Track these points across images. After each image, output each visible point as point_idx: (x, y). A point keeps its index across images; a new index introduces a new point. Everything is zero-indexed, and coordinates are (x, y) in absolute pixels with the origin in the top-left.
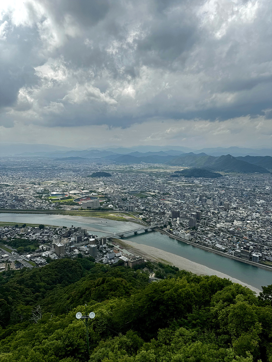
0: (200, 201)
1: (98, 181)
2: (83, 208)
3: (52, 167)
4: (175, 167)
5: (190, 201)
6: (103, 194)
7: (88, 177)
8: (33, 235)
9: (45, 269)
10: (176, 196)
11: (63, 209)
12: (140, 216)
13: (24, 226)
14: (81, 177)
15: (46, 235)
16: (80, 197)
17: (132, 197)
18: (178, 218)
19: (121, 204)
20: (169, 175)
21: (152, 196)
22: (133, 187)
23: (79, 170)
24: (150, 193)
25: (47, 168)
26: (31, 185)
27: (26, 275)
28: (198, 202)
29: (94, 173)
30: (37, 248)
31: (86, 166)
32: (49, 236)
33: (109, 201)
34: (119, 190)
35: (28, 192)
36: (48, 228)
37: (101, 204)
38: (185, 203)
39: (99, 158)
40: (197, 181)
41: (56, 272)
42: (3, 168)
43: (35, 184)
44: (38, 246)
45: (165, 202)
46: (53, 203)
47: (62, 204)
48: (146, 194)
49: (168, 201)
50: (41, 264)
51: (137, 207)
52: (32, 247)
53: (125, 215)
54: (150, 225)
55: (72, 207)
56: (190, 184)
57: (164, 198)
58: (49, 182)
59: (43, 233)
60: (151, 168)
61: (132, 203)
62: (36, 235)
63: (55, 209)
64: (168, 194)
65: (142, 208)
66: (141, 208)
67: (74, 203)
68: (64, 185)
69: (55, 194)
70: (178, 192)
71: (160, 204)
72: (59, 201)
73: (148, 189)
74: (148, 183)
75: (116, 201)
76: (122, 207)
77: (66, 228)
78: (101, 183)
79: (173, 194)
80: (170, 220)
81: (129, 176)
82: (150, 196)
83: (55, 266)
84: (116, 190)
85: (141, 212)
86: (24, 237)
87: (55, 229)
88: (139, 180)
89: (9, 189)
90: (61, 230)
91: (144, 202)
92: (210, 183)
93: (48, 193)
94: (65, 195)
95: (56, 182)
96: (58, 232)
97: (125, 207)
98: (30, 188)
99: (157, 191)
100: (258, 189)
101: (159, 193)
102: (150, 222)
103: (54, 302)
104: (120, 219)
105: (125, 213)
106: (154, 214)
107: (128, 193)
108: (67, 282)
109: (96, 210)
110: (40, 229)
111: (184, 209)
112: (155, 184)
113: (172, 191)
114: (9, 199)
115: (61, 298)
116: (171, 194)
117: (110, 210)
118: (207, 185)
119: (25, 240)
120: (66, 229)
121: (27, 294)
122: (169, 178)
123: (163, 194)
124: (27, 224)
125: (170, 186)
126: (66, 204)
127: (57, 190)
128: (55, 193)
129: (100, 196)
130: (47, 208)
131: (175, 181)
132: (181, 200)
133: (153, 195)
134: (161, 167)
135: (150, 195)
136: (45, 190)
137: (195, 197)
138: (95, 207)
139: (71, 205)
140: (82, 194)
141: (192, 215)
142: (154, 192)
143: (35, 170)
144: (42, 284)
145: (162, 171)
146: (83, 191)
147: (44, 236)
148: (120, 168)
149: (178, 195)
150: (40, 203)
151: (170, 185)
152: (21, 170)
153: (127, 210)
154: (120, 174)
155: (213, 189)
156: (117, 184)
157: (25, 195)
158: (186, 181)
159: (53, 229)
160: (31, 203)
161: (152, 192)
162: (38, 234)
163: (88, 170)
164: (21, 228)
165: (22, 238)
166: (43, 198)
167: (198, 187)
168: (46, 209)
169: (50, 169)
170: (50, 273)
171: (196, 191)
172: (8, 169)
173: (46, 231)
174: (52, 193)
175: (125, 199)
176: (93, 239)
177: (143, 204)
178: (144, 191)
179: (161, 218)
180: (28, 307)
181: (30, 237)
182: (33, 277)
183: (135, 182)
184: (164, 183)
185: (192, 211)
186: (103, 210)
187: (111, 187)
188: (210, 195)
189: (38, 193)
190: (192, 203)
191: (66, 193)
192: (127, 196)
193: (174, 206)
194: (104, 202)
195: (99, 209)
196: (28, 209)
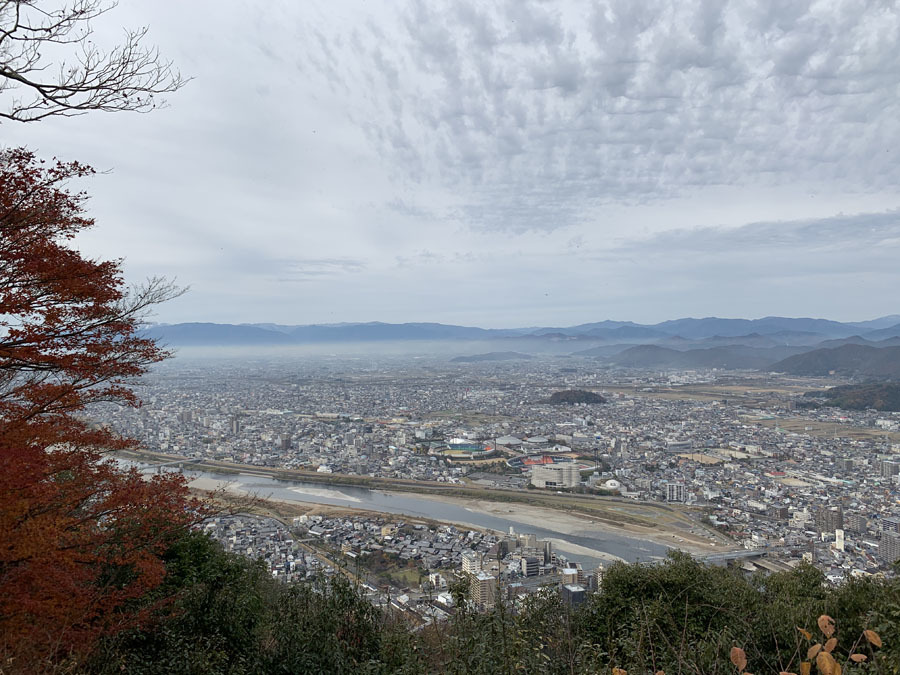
1: (568, 415)
2: (536, 482)
3: (447, 378)
4: (805, 380)
5: (872, 482)
6: (586, 450)
7: (542, 402)
8: (411, 544)
10: (822, 465)
11: (481, 482)
13: (390, 519)
14: (522, 403)
15: (444, 547)
17: (672, 460)
18: (839, 533)
19: (644, 480)
20: (786, 401)
21: (738, 463)
22: (676, 435)
23: (514, 387)
24: (731, 452)
29: (557, 394)
30: (422, 579)
32: (451, 551)
33: (607, 468)
36: (449, 530)
37: (585, 476)
38: (855, 488)
39: (568, 354)
40: (887, 422)
43: (410, 418)
44: (427, 574)
45: (783, 480)
46: (455, 467)
47: (478, 470)
48: (718, 456)
49: (796, 477)
51: (695, 490)
53: (656, 511)
54: (743, 546)
55: (505, 479)
57: (778, 469)
58: (443, 413)
59: (436, 542)
60: (724, 381)
62: (418, 544)
63: (461, 482)
64: (790, 457)
65: (712, 495)
66: (707, 496)
67: (508, 468)
68: (481, 422)
69: (460, 445)
71: (767, 486)
72: (472, 462)
73: (723, 442)
74: (722, 425)
75: (628, 471)
76: (646, 489)
77: (493, 533)
78: (579, 419)
79: (809, 457)
82: (731, 462)
84: (623, 439)
85: (709, 506)
86: (391, 547)
87: (466, 534)
88: (691, 415)
89: (352, 428)
90: (482, 537)
91: (714, 477)
93: (443, 440)
94: (485, 447)
95: (460, 415)
96: (475, 543)
97: (657, 488)
99: (751, 448)
101: (759, 454)
102: (741, 538)
105: (657, 505)
106: (751, 516)
107: (659, 449)
109: (571, 490)
111: (855, 505)
112: (745, 427)
113: (802, 451)
116: (802, 459)
117: (612, 496)
119: (392, 557)
120: (494, 537)
122: (787, 411)
123: (775, 457)
124: (397, 515)
126: (488, 472)
127: (465, 435)
128: (458, 441)
129: (581, 454)
130: (442, 478)
132: (838, 478)
133: (742, 460)
134: (757, 379)
135: (733, 458)
136: (435, 433)
137: (888, 470)
138: (568, 483)
139: (502, 473)
140: (529, 448)
141: (887, 525)
142: (743, 450)
143: (410, 384)
146: (529, 440)
147: (439, 550)
149: (827, 463)
150: (424, 464)
152: (377, 385)
153: (665, 497)
154: (632, 396)
156: (625, 425)
159: (462, 535)
161: (735, 450)
162: (424, 544)
163: (538, 386)
164: (383, 523)
165: (387, 550)
166: (431, 452)
168: (441, 481)
169: (443, 383)
173: (443, 536)
174: (451, 441)
175: (653, 467)
176: (573, 571)
177: (712, 484)
178: (711, 445)
179: (778, 529)
181: (405, 549)
183: (680, 420)
184: (773, 426)
185: (884, 514)
186: (591, 491)
189: (419, 440)
190: (879, 488)
191: (485, 442)
192: (657, 457)
193: (816, 495)
194: (592, 472)
195: (580, 490)
196: (396, 477)
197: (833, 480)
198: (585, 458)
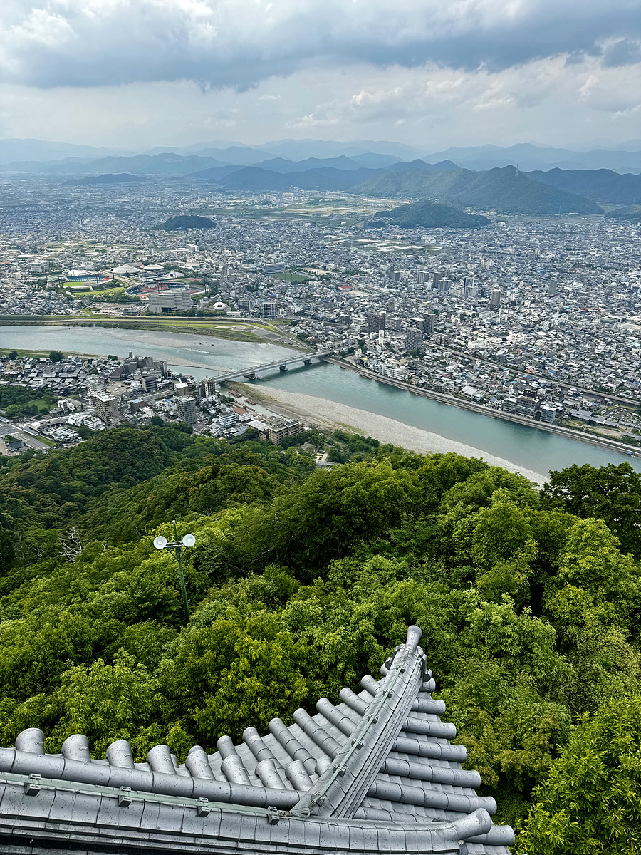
0: (434, 289)
1: (182, 241)
2: (153, 309)
3: (60, 204)
4: (378, 201)
5: (410, 288)
6: (197, 275)
7: (155, 228)
8: (37, 376)
9: (79, 451)
10: (379, 278)
11: (101, 312)
12: (293, 329)
13: (13, 355)
14: (138, 229)
15: (70, 376)
16: (140, 284)
17: (270, 281)
18: (381, 332)
19: (245, 299)
20: (361, 221)
21: (320, 280)
22: (273, 256)
23: (131, 212)
24: (315, 270)
25: (49, 205)
26: (14, 253)
27: (36, 466)
28: (429, 291)
29: (170, 220)
30: (52, 406)
31: (147, 199)
32: (77, 378)
33: (215, 292)
34: (239, 263)
35: (9, 272)
36: (73, 359)
37: (196, 300)
38: (399, 294)
39: (181, 175)
40: (430, 238)
41: (104, 458)
43: (23, 251)
44: (55, 401)
45: (351, 292)
46: (75, 299)
47: (99, 300)
48: (306, 275)
49: (359, 289)
50: (68, 441)
51: (285, 306)
52: (40, 405)
53: (254, 327)
54: (316, 349)
55: (124, 307)
56: (413, 247)
57: (348, 283)
58: (59, 243)
59: (62, 371)
60: (315, 203)
61: (271, 297)
62: (45, 375)
63: (83, 313)
64: (358, 272)
65: (297, 309)
66: (294, 310)
67: (127, 297)
68: (98, 251)
69: (78, 276)
70: (382, 266)
71: (339, 298)
72: (91, 293)
73: (310, 261)
74: (310, 245)
75: (233, 293)
76: (247, 308)
77: (115, 358)
78: (191, 245)
79: (371, 271)
80: (361, 336)
81: (262, 225)
82: (314, 279)
83: (101, 444)
84: (230, 263)
85: (294, 319)
86: (17, 381)
87: (90, 361)
88: (287, 237)
90: (105, 363)
91: (300, 294)
92: (461, 243)
93: (61, 272)
94: (103, 277)
95: (77, 244)
96: (99, 369)
97: (256, 306)
98: (14, 262)
99: (331, 265)
100: (571, 254)
101: (336, 270)
102: (315, 342)
103: (109, 520)
104: (243, 336)
105: (255, 322)
106: (325, 324)
107: (259, 271)
108: (132, 479)
109: (184, 314)
110: (54, 362)
111: (396, 308)
112: (328, 246)
113: (368, 266)
115: (124, 511)
116: (366, 273)
117: (219, 316)
118: (453, 247)
119: (20, 390)
120: (116, 362)
121: (45, 506)
122: (361, 230)
123: (347, 273)
125: (363, 252)
126: (108, 301)
127: (83, 265)
128: (77, 273)
129: (193, 280)
130: (63, 311)
131: (376, 239)
132: (388, 287)
133: (322, 277)
134: (342, 200)
135: (316, 275)
136: (51, 265)
137: (422, 278)
138: (181, 308)
139: (121, 302)
140: (146, 276)
141: (413, 322)
142: (325, 268)
143: (19, 212)
144: (76, 483)
145: (344, 211)
146: (147, 268)
148: (238, 205)
149: (383, 276)
150: (44, 298)
151: (364, 249)
153: (261, 314)
154: (239, 220)
155: (466, 257)
156: (232, 248)
157: (3, 279)
158: (403, 239)
159: (86, 363)
160: (21, 299)
161: (318, 268)
162: (51, 374)
163: (153, 211)
164: (7, 360)
165: (14, 384)
166: (48, 285)
167: (431, 252)
168: (62, 314)
169: (56, 210)
170: (92, 459)
171: (425, 264)
173: (67, 366)
174: (69, 273)
175: (253, 288)
176: (185, 385)
177: (298, 299)
178: (300, 265)
179: (342, 333)
180: (51, 531)
181: (32, 381)
182: (52, 469)
183: (278, 242)
184: (348, 245)
185: (413, 313)
186: (201, 314)
187: (218, 257)
188: (459, 273)
189: (36, 274)
190: (414, 294)
191: (103, 273)
192: (257, 279)
193: (371, 303)
194: (202, 295)
195: (192, 313)
196: (15, 313)
197: (386, 290)
198: (197, 283)
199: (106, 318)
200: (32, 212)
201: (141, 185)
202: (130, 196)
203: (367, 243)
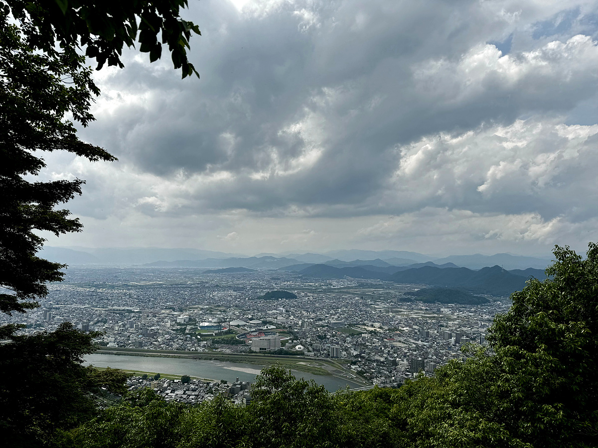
0: (457, 344)
1: (274, 306)
2: (253, 349)
3: (200, 283)
4: (404, 285)
5: (439, 343)
6: (284, 327)
7: (258, 298)
8: (171, 393)
10: (413, 334)
11: (219, 350)
12: (353, 367)
13: (157, 377)
14: (247, 299)
15: (193, 394)
16: (246, 332)
17: (334, 333)
19: (317, 344)
20: (394, 298)
21: (369, 333)
22: (336, 317)
23: (243, 289)
24: (366, 327)
25: (194, 284)
26: (168, 311)
28: (454, 345)
29: (267, 294)
31: (254, 281)
32: (198, 396)
33: (296, 338)
34: (312, 320)
35: (163, 323)
36: (197, 382)
37: (283, 343)
38: (431, 347)
39: (275, 269)
40: (446, 310)
42: (124, 285)
43: (174, 310)
45: (393, 343)
46: (203, 341)
47: (218, 342)
48: (359, 330)
49: (400, 341)
51: (346, 350)
53: (325, 364)
54: (372, 383)
55: (234, 347)
56: (435, 315)
57: (391, 337)
58: (197, 306)
59: (188, 390)
60: (362, 285)
61: (335, 343)
62: (176, 392)
63: (206, 350)
64: (397, 329)
65: (355, 353)
66: (353, 354)
67: (237, 340)
68: (220, 311)
69: (206, 326)
70: (415, 327)
71: (386, 347)
72: (214, 337)
73: (361, 321)
74: (361, 311)
75: (308, 340)
76: (319, 351)
77: (225, 383)
78: (281, 309)
79: (407, 329)
80: (407, 375)
81: (327, 298)
82: (366, 333)
84: (306, 320)
85: (354, 360)
87: (208, 384)
88: (344, 305)
89: (133, 317)
90: (218, 386)
92: (470, 314)
93: (195, 324)
94: (223, 327)
95: (208, 307)
96: (213, 390)
97: (325, 350)
98: (167, 317)
99: (377, 325)
101: (380, 328)
102: (371, 378)
104: (316, 370)
105: (324, 360)
106: (377, 365)
107: (326, 326)
109: (275, 353)
110: (183, 384)
111: (430, 356)
112: (373, 312)
114: (133, 333)
116: (404, 330)
117: (299, 355)
118: (465, 316)
120: (226, 385)
122: (395, 303)
123: (389, 330)
124: (162, 374)
125: (399, 317)
126: (224, 343)
127: (210, 320)
128: (206, 324)
129: (281, 330)
130: (194, 349)
131: (407, 309)
132: (422, 341)
133: (372, 331)
134: (379, 284)
135: (366, 330)
136: (190, 319)
137: (446, 336)
138: (273, 349)
139: (233, 344)
140: (250, 327)
142: (372, 326)
143: (175, 287)
145: (381, 291)
146: (251, 322)
147: (190, 395)
148: (311, 286)
149: (416, 333)
150: (182, 339)
151: (399, 315)
152: (152, 288)
153: (329, 355)
154: (311, 295)
155: (477, 323)
156: (307, 311)
157: (158, 327)
158: (426, 310)
159: (205, 385)
160: (168, 340)
161: (368, 326)
162: (180, 392)
163: (257, 288)
164: (152, 380)
166: (186, 331)
167: (450, 319)
169: (198, 287)
171: (446, 327)
172: (131, 286)
173: (193, 386)
174: (201, 324)
175: (323, 337)
177: (356, 346)
178: (355, 323)
179: (391, 372)
181: (167, 396)
183: (338, 308)
184: (388, 312)
185: (444, 360)
186: (287, 353)
187: (298, 316)
188: (474, 334)
189: (179, 324)
190: (443, 347)
191: (223, 324)
192: (325, 331)
193: (411, 351)
194: (287, 341)
195: (280, 352)
196: (162, 349)
197: (420, 343)
198: (284, 333)
199: (222, 354)
200: (183, 288)
201: (250, 274)
202: (244, 280)
203: (401, 312)
